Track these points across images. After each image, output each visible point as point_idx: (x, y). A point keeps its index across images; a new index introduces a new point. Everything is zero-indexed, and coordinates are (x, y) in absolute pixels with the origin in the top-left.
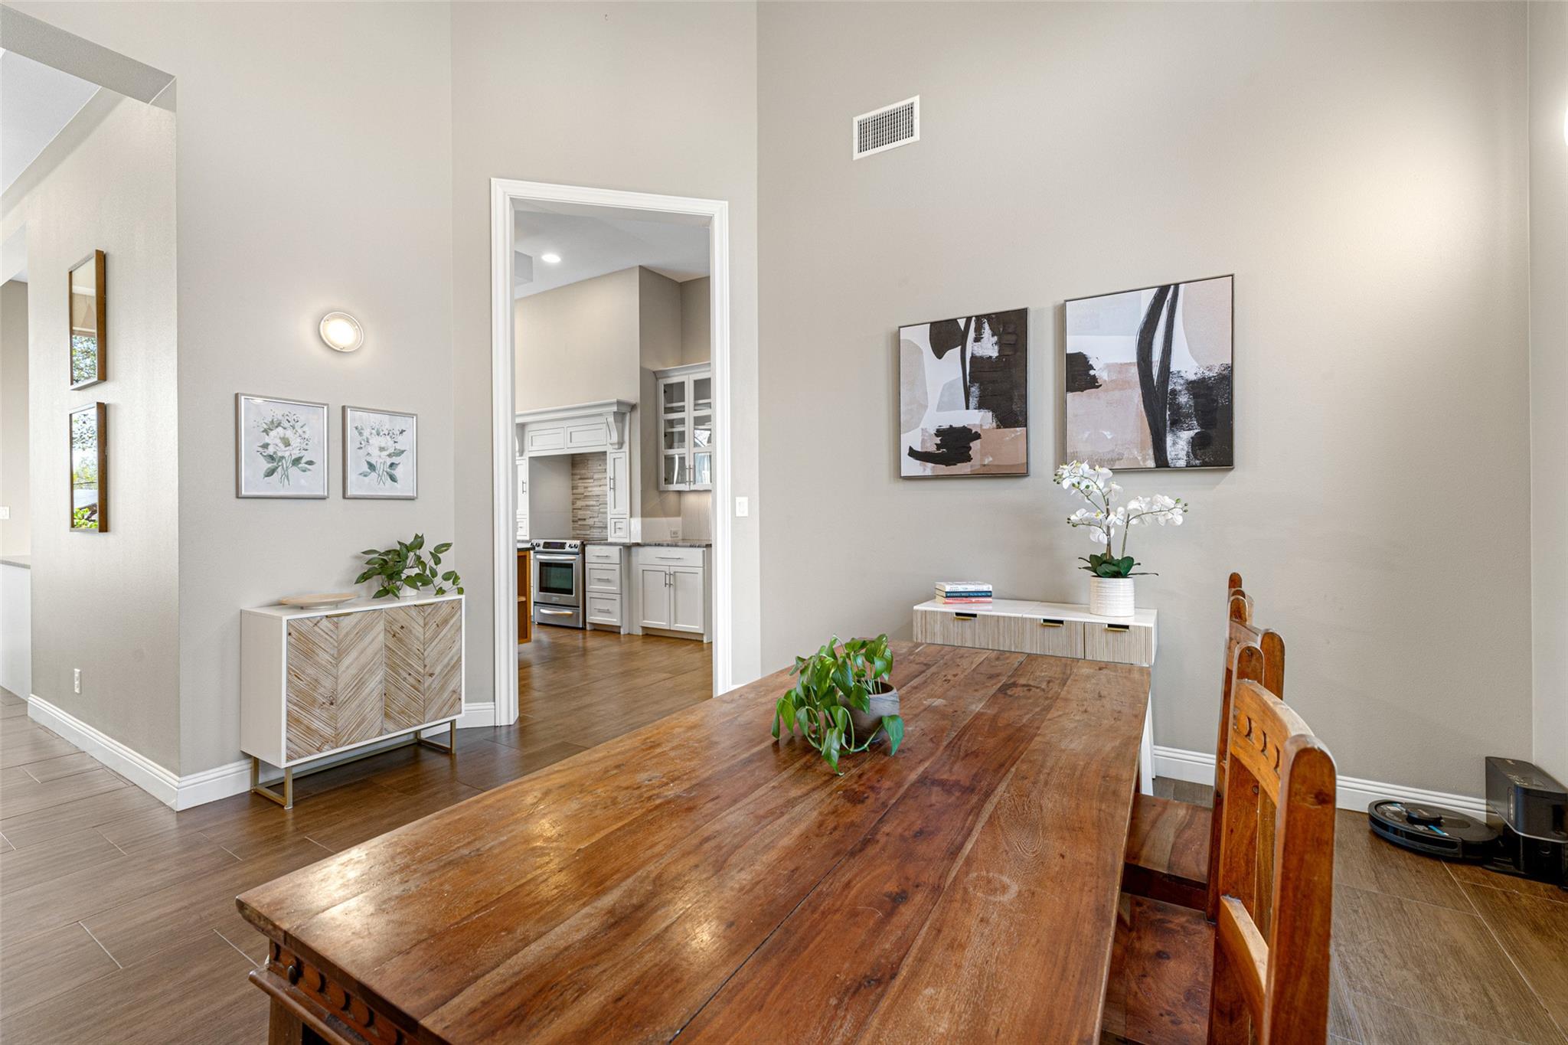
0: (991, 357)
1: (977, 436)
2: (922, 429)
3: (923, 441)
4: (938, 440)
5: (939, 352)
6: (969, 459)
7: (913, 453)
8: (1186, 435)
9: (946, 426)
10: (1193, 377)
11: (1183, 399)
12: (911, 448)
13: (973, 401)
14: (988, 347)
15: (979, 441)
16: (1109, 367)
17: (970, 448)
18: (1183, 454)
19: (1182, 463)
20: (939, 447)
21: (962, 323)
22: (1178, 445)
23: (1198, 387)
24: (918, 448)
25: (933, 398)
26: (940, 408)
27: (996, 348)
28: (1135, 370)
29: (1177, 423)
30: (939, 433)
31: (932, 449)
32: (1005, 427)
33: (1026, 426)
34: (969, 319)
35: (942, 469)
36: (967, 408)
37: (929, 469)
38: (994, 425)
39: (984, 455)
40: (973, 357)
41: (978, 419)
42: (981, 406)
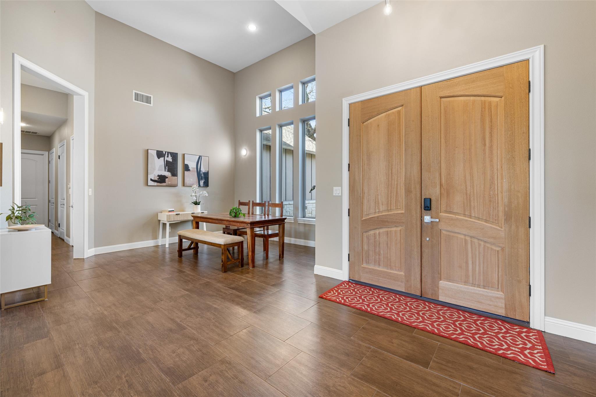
0: (170, 161)
1: (167, 178)
2: (154, 175)
3: (154, 177)
4: (158, 177)
5: (159, 157)
6: (165, 182)
7: (151, 180)
8: (203, 181)
9: (160, 174)
10: (204, 172)
11: (202, 175)
12: (151, 179)
13: (166, 170)
14: (170, 159)
15: (167, 179)
16: (192, 168)
17: (166, 180)
18: (202, 184)
19: (202, 186)
20: (158, 179)
21: (164, 153)
22: (202, 183)
23: (204, 173)
24: (153, 179)
25: (157, 168)
26: (159, 170)
27: (172, 160)
28: (196, 169)
29: (201, 179)
30: (158, 176)
31: (157, 179)
32: (173, 176)
33: (177, 176)
34: (166, 152)
35: (159, 184)
36: (165, 171)
37: (156, 184)
38: (171, 176)
39: (169, 182)
40: (167, 160)
41: (168, 174)
42: (168, 171)
